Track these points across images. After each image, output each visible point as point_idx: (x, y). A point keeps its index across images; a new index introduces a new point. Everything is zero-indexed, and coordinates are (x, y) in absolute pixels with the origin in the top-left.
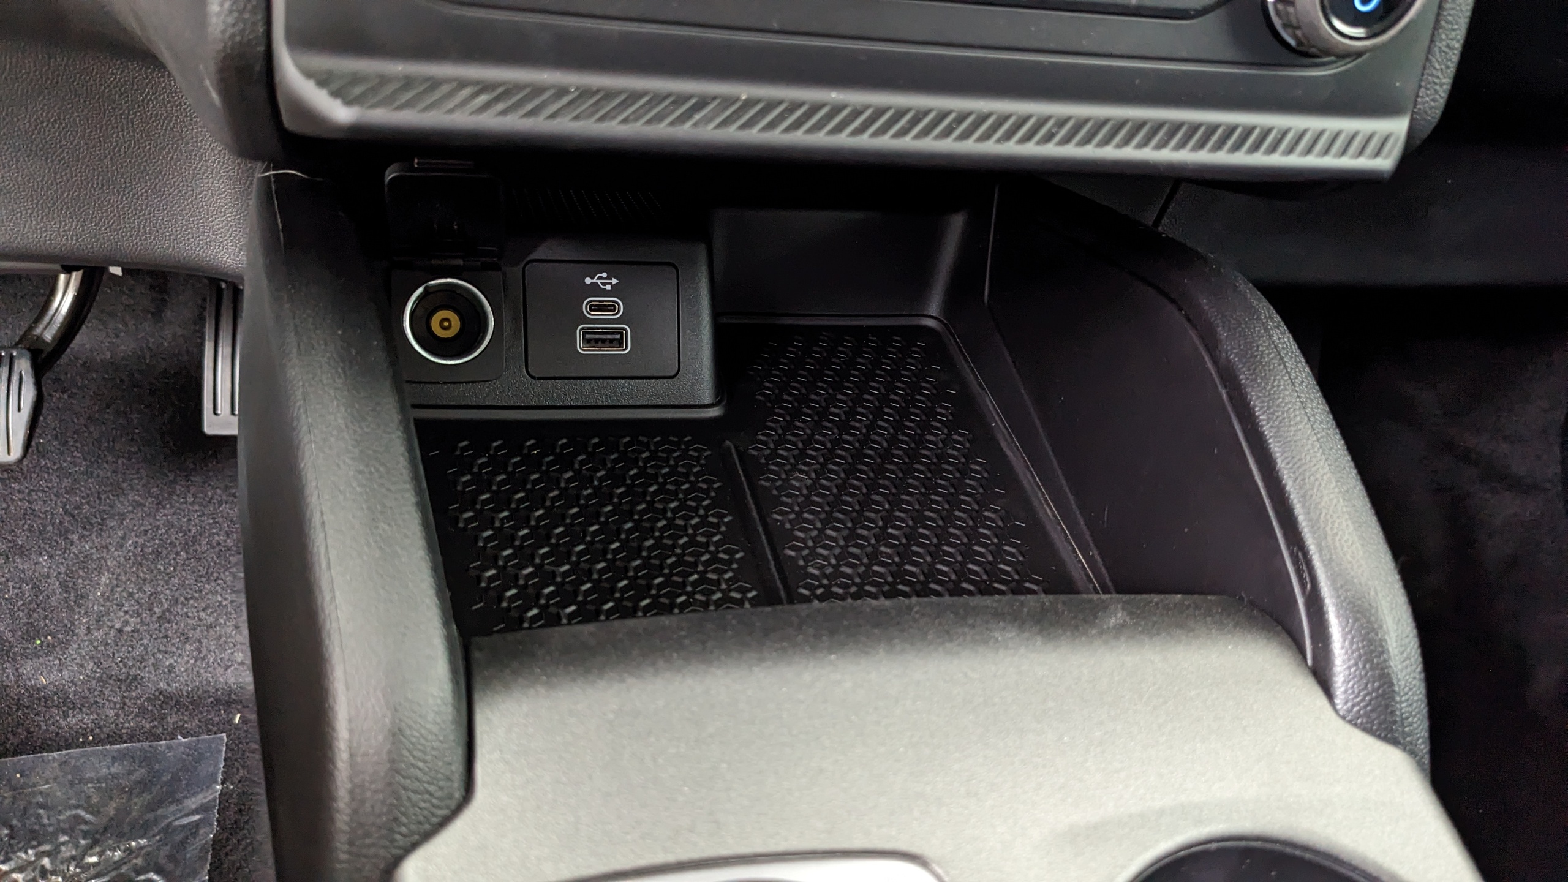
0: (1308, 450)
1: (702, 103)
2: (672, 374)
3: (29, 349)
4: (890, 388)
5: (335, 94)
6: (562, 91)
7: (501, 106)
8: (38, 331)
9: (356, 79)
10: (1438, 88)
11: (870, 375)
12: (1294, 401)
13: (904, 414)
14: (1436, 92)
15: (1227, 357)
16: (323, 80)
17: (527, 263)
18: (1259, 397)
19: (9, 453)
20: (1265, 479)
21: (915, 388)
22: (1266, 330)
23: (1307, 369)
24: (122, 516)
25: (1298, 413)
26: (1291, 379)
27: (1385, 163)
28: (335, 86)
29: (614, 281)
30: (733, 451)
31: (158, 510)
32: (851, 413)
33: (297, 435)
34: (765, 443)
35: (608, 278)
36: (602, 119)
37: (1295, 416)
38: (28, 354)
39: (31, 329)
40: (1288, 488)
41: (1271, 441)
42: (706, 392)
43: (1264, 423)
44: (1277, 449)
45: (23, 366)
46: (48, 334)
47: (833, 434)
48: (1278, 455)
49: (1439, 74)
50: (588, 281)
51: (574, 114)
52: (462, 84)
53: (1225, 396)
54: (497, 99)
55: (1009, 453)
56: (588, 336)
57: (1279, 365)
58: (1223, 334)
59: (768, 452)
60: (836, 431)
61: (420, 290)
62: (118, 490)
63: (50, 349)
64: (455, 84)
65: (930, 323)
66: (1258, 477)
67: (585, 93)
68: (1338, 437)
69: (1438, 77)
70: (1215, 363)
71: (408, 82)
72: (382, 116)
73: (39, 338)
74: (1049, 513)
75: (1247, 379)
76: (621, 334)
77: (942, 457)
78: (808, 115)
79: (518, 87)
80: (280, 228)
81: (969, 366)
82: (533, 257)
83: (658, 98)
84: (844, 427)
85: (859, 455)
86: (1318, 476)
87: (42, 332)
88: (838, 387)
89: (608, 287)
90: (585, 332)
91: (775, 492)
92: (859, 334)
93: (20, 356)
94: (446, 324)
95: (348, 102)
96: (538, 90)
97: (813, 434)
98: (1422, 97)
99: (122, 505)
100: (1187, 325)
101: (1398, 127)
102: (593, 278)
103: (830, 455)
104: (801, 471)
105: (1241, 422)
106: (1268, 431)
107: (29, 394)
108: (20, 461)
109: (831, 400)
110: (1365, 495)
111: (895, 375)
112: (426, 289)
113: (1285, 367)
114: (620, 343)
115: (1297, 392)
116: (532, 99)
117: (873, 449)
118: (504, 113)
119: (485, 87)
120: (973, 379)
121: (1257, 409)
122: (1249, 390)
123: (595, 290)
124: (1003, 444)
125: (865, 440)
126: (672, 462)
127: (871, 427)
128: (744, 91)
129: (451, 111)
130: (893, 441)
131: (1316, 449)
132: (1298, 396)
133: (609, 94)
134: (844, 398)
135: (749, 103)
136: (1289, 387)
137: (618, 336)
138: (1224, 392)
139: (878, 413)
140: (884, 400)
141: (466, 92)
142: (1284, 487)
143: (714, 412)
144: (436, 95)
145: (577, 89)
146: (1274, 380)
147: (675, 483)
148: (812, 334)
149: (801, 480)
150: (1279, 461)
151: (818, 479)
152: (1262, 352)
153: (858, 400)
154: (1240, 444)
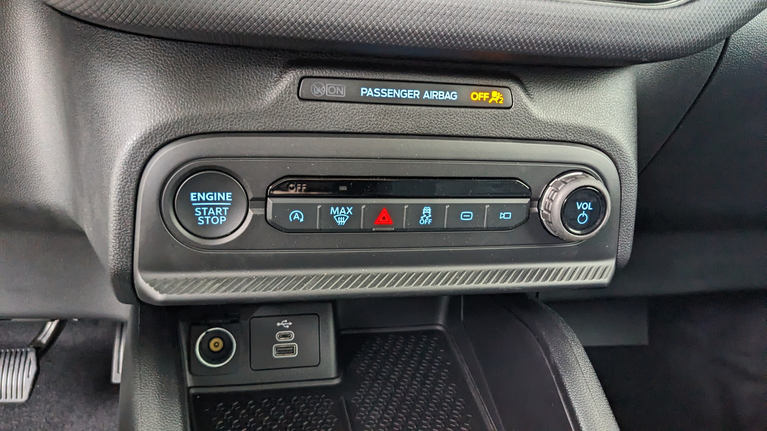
0: (590, 406)
1: (308, 278)
2: (317, 364)
3: (34, 347)
4: (420, 363)
5: (156, 289)
6: (250, 279)
7: (224, 288)
8: (40, 338)
9: (165, 282)
10: (626, 246)
11: (411, 357)
12: (583, 382)
13: (425, 376)
14: (626, 247)
15: (554, 360)
16: (152, 284)
17: (251, 319)
18: (568, 381)
19: (22, 398)
20: (572, 420)
21: (431, 362)
22: (571, 347)
23: (591, 365)
24: (72, 424)
25: (585, 388)
26: (582, 371)
27: (605, 280)
28: (156, 286)
29: (290, 324)
30: (344, 402)
31: (89, 420)
32: (401, 378)
33: (137, 427)
34: (360, 396)
35: (288, 322)
36: (265, 290)
37: (584, 389)
38: (34, 350)
39: (37, 337)
40: (581, 425)
41: (573, 402)
42: (332, 371)
43: (570, 393)
44: (576, 406)
45: (32, 356)
46: (44, 339)
47: (392, 389)
48: (576, 409)
49: (626, 240)
50: (278, 324)
51: (254, 289)
52: (209, 280)
53: (554, 379)
54: (223, 285)
55: (474, 395)
56: (278, 349)
57: (577, 364)
58: (552, 349)
59: (360, 401)
60: (393, 388)
61: (204, 334)
62: (71, 410)
63: (44, 347)
64: (206, 280)
65: (439, 328)
66: (569, 419)
67: (259, 279)
68: (605, 398)
69: (625, 241)
70: (550, 362)
71: (187, 281)
72: (175, 296)
73: (40, 342)
74: (491, 426)
75: (562, 371)
76: (293, 347)
77: (443, 399)
78: (352, 280)
79: (232, 279)
80: (139, 324)
81: (457, 350)
82: (255, 315)
83: (289, 278)
84: (397, 385)
85: (403, 401)
86: (594, 419)
87: (42, 339)
88: (395, 364)
89: (288, 327)
90: (277, 348)
91: (362, 422)
92: (407, 335)
93: (30, 351)
94: (217, 344)
95: (161, 293)
96: (240, 279)
97: (382, 391)
98: (620, 250)
99: (73, 418)
100: (537, 342)
101: (611, 264)
102: (280, 323)
103: (389, 401)
104: (376, 410)
105: (561, 392)
106: (572, 397)
107: (33, 369)
108: (27, 401)
109: (392, 371)
110: (618, 427)
111: (422, 356)
112: (207, 333)
113: (579, 365)
114: (292, 352)
115: (584, 377)
116: (237, 284)
117: (410, 396)
118: (225, 291)
119: (218, 280)
120: (459, 357)
121: (567, 386)
122: (563, 377)
123: (282, 328)
124: (472, 391)
125: (406, 392)
126: (315, 409)
127: (410, 385)
128: (325, 272)
129: (203, 292)
130: (420, 391)
131: (593, 406)
132: (585, 380)
133: (269, 279)
134: (398, 369)
135: (328, 277)
136: (581, 375)
137: (292, 349)
138: (554, 377)
139: (413, 377)
140: (417, 370)
141: (210, 284)
142: (580, 424)
143: (337, 381)
144: (199, 285)
145: (256, 277)
146: (574, 372)
147: (316, 420)
148: (385, 336)
149: (375, 415)
150: (577, 412)
151: (383, 414)
152: (569, 358)
153: (404, 371)
154: (561, 402)
